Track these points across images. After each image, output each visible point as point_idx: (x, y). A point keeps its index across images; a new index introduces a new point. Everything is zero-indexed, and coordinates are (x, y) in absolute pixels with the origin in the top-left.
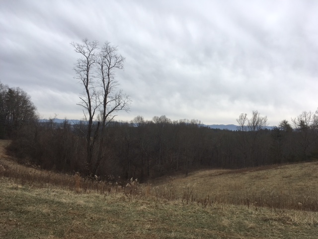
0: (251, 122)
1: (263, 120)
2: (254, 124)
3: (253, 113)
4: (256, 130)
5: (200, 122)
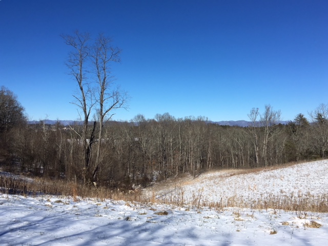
0: (263, 117)
1: (277, 115)
2: (266, 119)
5: (207, 118)
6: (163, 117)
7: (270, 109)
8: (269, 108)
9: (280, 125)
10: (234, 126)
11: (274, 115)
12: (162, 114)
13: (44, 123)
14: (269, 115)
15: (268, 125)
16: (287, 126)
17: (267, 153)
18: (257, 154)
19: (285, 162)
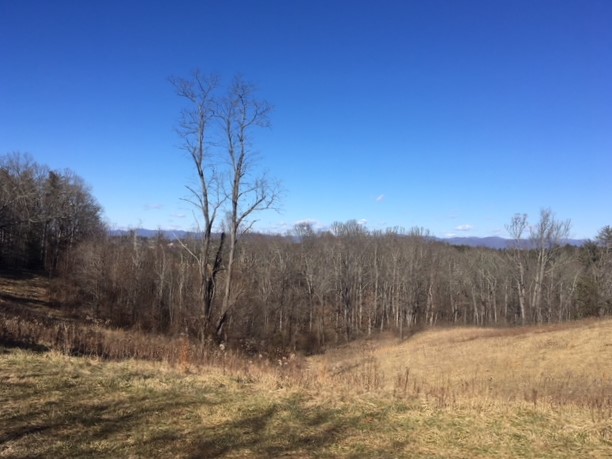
1: (563, 228)
5: (428, 231)
6: (345, 227)
7: (550, 218)
8: (548, 215)
9: (569, 248)
10: (478, 248)
11: (558, 228)
12: (344, 222)
13: (136, 235)
14: (548, 228)
15: (545, 246)
16: (582, 249)
17: (542, 298)
18: (522, 301)
19: (576, 318)
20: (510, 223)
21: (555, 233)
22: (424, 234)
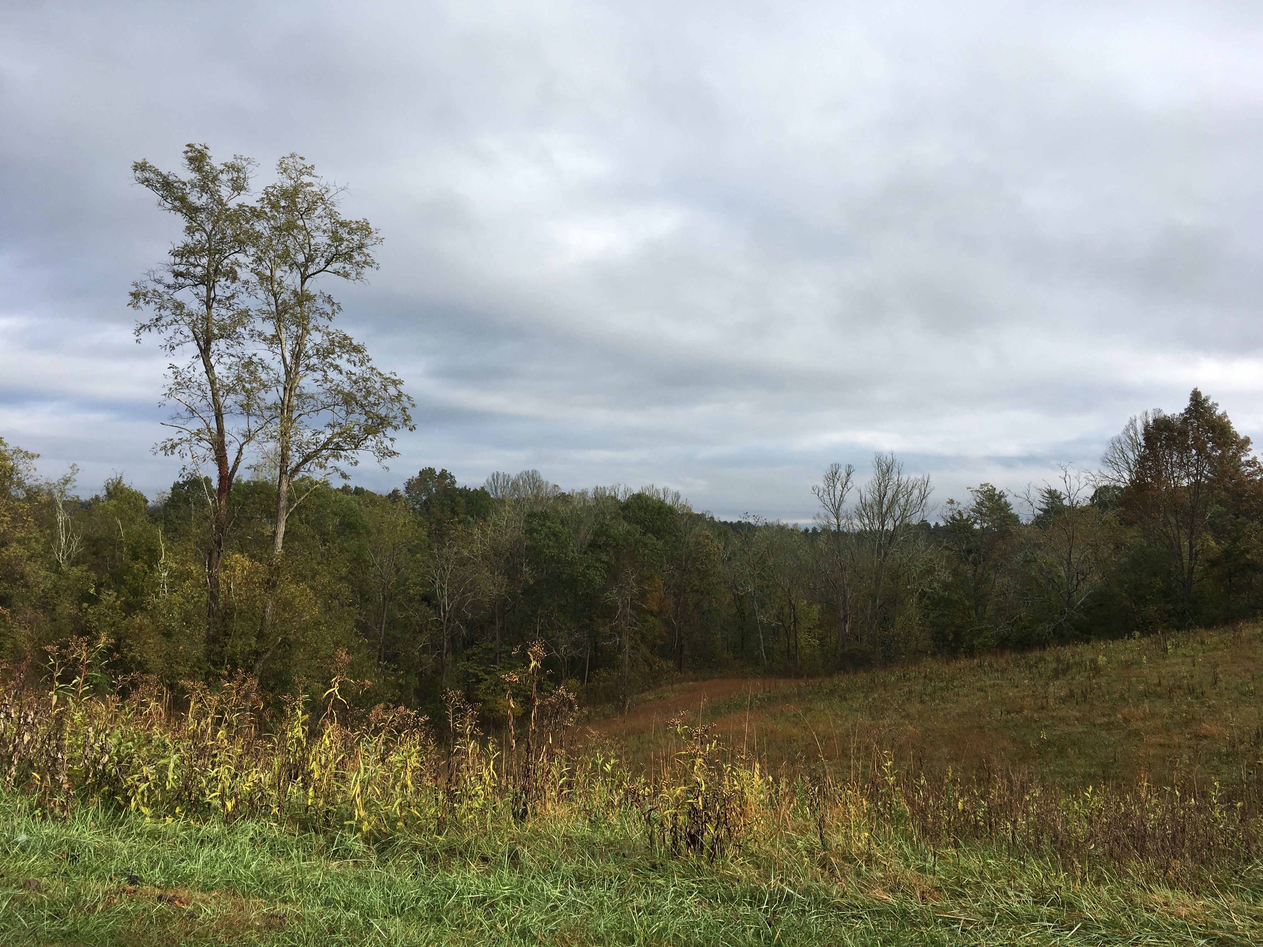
0: (869, 497)
1: (916, 492)
2: (881, 503)
3: (879, 465)
4: (889, 526)
5: (677, 496)
6: (515, 486)
7: (894, 472)
8: (889, 469)
10: (767, 526)
11: (908, 494)
12: (513, 476)
14: (890, 494)
16: (947, 530)
20: (822, 485)
21: (902, 501)
22: (669, 501)
